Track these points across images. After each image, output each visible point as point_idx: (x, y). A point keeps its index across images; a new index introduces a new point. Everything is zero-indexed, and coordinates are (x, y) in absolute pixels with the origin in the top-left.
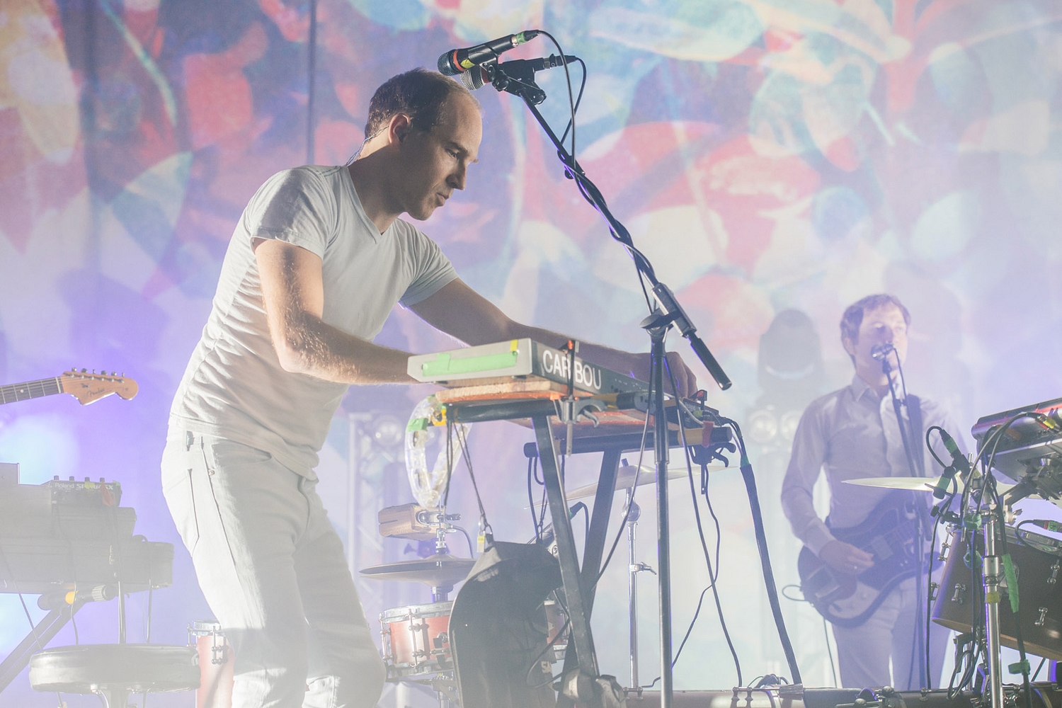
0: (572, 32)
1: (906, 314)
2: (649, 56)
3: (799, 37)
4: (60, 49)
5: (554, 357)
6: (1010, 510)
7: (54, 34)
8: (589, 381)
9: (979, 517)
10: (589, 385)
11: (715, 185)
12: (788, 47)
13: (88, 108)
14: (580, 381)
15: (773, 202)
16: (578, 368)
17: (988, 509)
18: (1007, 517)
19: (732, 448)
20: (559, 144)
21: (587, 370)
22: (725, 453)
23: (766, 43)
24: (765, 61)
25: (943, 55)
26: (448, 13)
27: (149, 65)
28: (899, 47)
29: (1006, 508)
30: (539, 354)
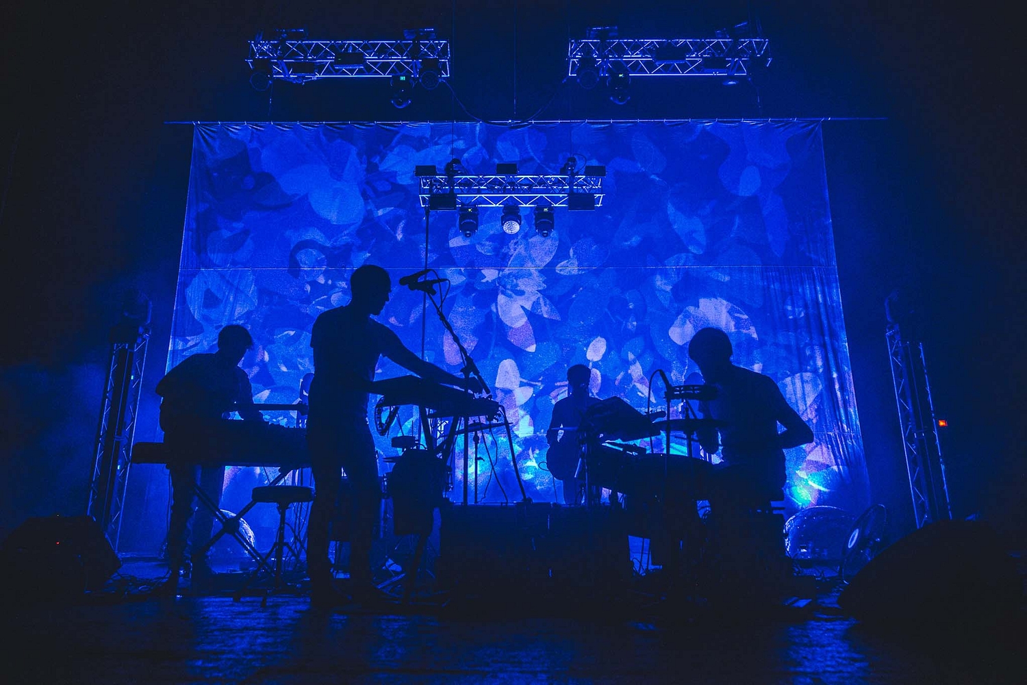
20: (438, 309)
22: (497, 417)
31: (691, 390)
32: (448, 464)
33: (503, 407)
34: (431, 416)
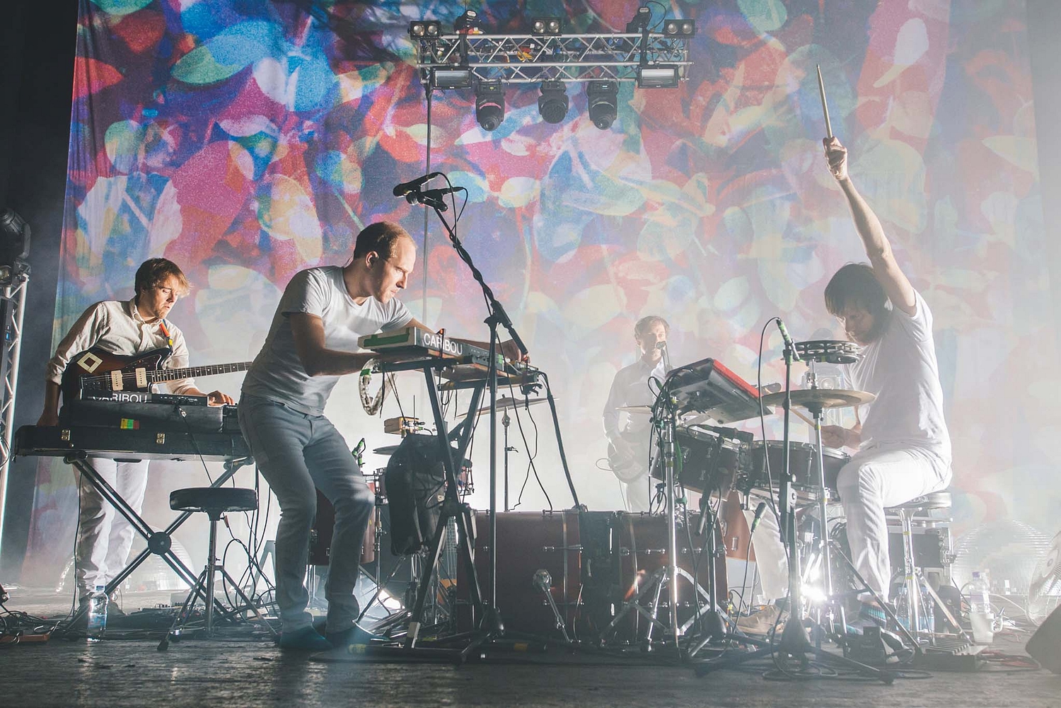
0: (554, 203)
1: (666, 326)
2: (590, 213)
3: (662, 204)
4: (314, 211)
5: (431, 337)
6: (680, 418)
7: (311, 204)
8: (454, 350)
9: (662, 422)
10: (454, 352)
11: (621, 275)
12: (656, 209)
13: (326, 238)
14: (449, 350)
15: (648, 283)
16: (447, 343)
17: (667, 418)
18: (678, 423)
19: (540, 386)
20: (450, 231)
21: (453, 345)
22: (537, 389)
23: (646, 207)
24: (645, 216)
25: (730, 213)
26: (496, 194)
27: (356, 219)
28: (710, 209)
29: (677, 417)
30: (421, 333)
31: (822, 348)
32: (467, 456)
33: (545, 375)
34: (442, 388)
